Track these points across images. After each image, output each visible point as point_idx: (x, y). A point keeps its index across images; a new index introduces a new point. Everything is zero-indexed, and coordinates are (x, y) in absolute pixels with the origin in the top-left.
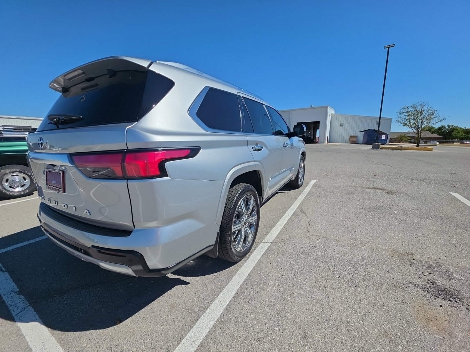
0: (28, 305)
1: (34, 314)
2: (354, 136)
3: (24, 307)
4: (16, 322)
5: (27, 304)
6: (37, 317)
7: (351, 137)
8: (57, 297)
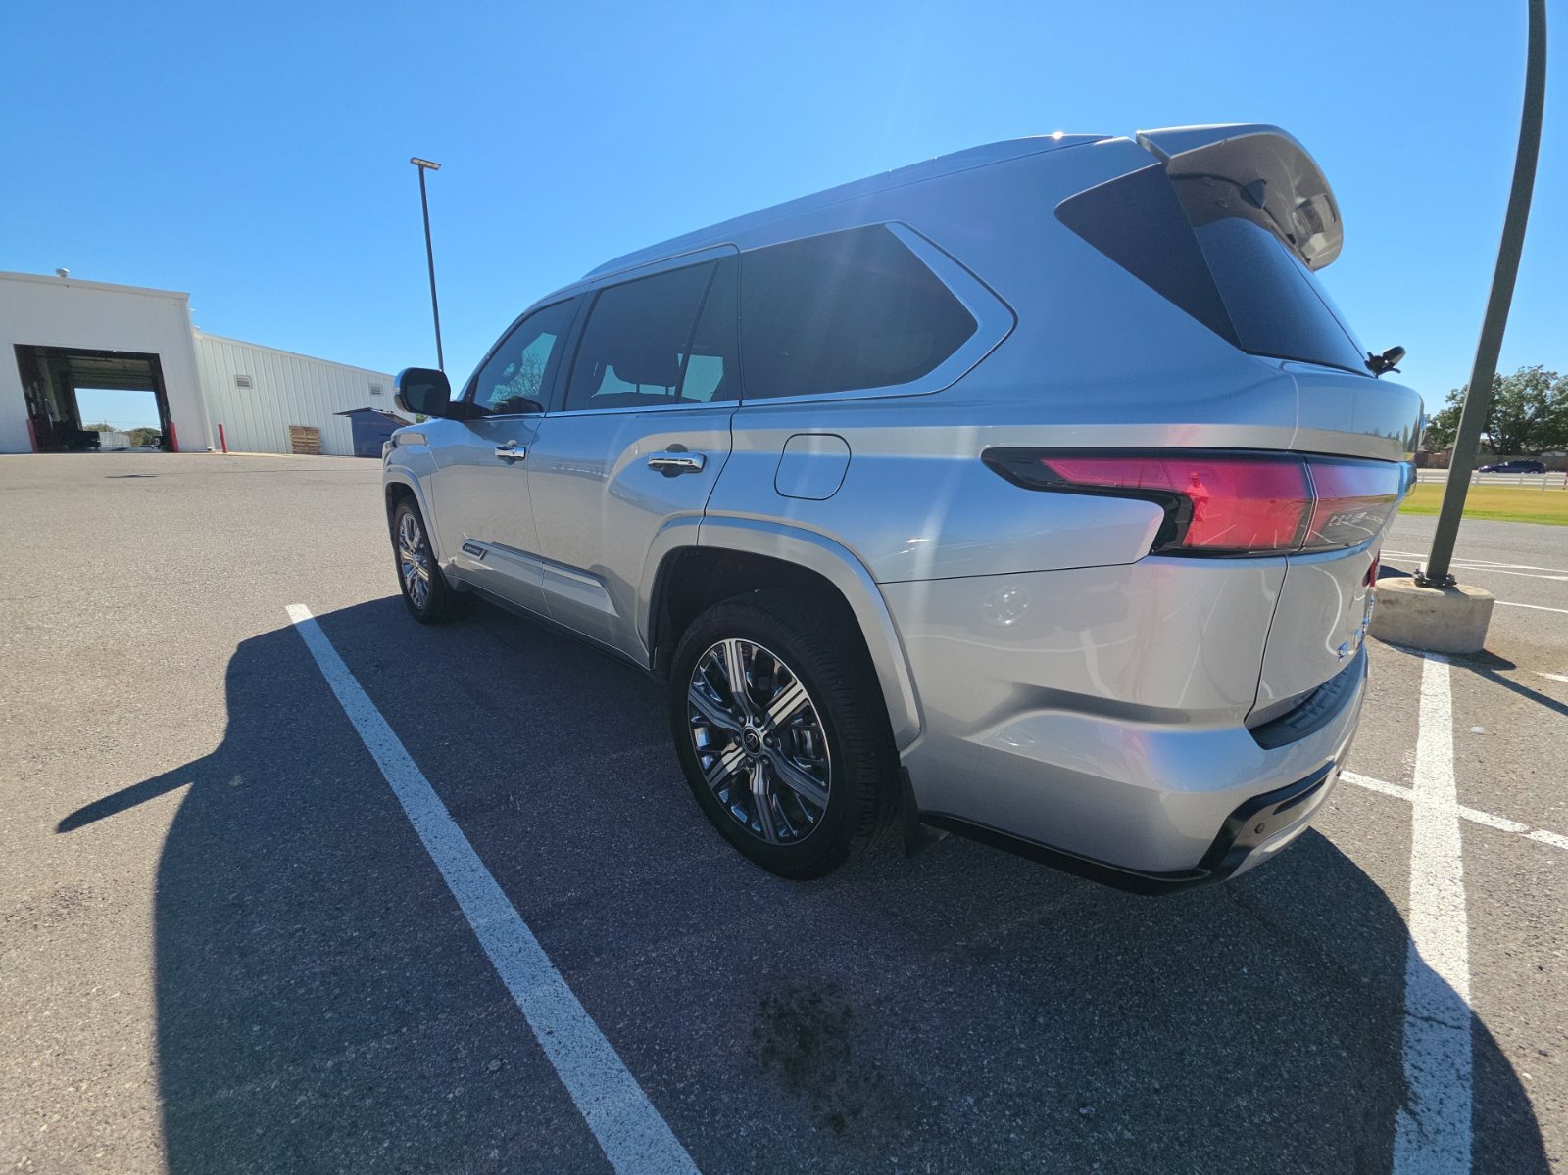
0: (1409, 1019)
1: (1414, 979)
2: (307, 429)
3: (1425, 1025)
4: (1473, 1013)
5: (1413, 1025)
6: (1410, 965)
7: (294, 429)
8: (1326, 954)
